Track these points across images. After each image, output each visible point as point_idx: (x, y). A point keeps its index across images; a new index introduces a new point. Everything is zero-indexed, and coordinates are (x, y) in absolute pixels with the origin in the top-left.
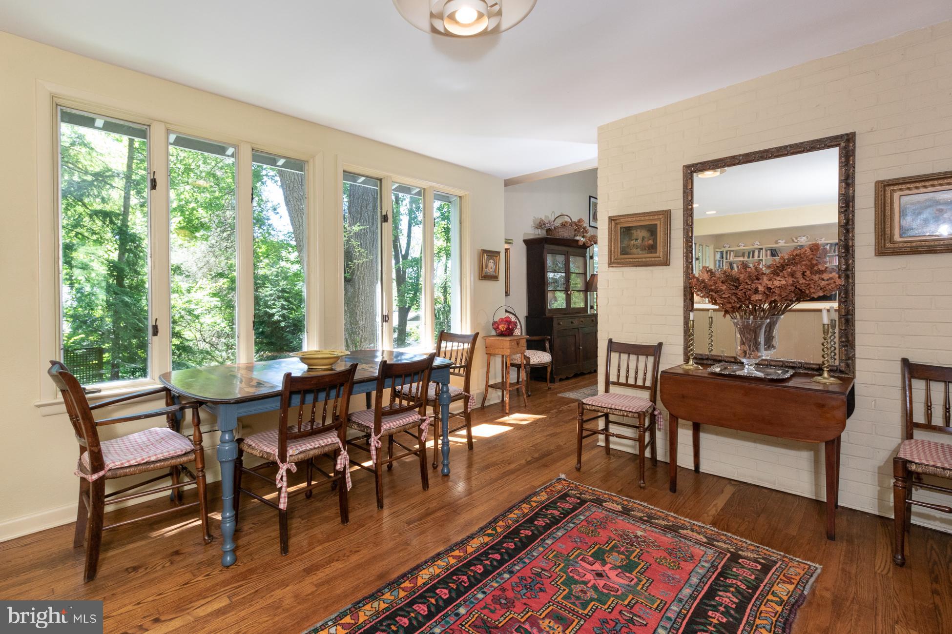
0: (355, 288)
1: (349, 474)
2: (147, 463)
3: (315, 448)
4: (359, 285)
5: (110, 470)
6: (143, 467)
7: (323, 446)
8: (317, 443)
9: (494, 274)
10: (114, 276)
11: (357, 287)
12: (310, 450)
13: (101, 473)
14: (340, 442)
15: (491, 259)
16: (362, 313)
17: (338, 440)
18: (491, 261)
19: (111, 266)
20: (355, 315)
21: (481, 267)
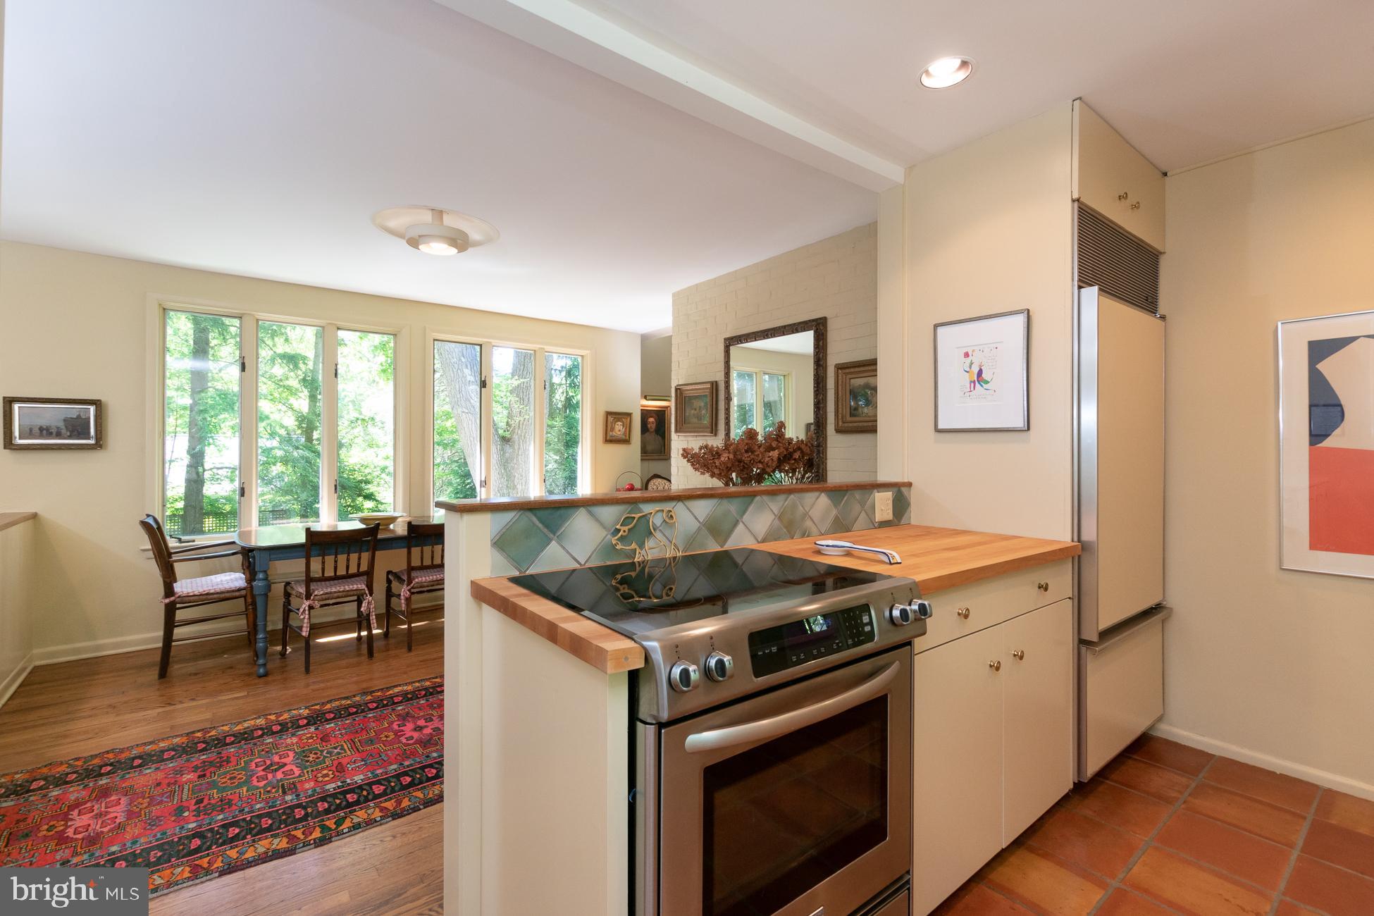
0: (514, 449)
1: (374, 617)
2: (207, 594)
3: (340, 592)
4: (519, 445)
5: (179, 597)
6: (204, 597)
7: (348, 591)
8: (342, 587)
9: (624, 437)
10: (302, 427)
11: (516, 447)
12: (335, 592)
13: (172, 599)
14: (366, 589)
15: (619, 421)
16: (522, 476)
17: (364, 587)
18: (620, 423)
19: (299, 417)
20: (512, 478)
21: (607, 428)
